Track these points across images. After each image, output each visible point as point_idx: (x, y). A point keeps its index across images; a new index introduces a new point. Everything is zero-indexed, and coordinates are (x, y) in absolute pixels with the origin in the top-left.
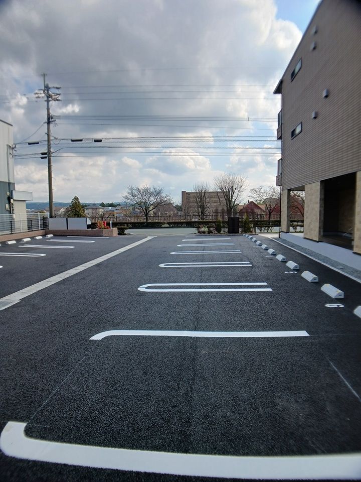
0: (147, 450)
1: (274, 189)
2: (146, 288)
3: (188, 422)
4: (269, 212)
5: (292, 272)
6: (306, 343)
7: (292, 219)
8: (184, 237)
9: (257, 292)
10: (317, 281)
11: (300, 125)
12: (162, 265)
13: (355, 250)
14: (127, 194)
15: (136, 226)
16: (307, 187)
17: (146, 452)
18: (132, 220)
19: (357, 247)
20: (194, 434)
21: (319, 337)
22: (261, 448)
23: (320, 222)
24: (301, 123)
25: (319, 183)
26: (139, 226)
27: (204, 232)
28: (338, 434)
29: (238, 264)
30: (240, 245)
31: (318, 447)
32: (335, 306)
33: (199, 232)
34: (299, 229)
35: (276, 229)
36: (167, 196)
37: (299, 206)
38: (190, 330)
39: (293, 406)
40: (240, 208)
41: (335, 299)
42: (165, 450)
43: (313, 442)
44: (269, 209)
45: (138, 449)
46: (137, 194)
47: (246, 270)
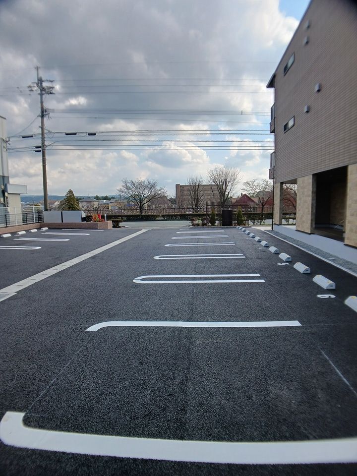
0: (144, 437)
1: (267, 182)
2: (142, 280)
3: (184, 410)
4: (262, 204)
5: (284, 264)
6: (298, 333)
7: (284, 212)
8: (178, 230)
9: (251, 283)
10: (309, 272)
11: (293, 119)
12: (157, 258)
13: (347, 242)
14: (122, 188)
15: (130, 218)
16: (299, 181)
17: (143, 439)
18: (127, 213)
19: (348, 239)
20: (190, 421)
21: (311, 327)
22: (255, 434)
23: (312, 215)
24: (294, 117)
25: (311, 176)
26: (134, 219)
27: (198, 225)
28: (329, 420)
29: (231, 256)
30: (234, 238)
31: (310, 433)
32: (327, 296)
33: (193, 225)
34: (291, 221)
35: (269, 221)
36: (161, 189)
37: (292, 199)
38: (184, 321)
39: (285, 394)
40: (234, 201)
41: (328, 290)
42: (162, 437)
43: (304, 428)
44: (262, 201)
45: (135, 437)
46: (132, 187)
47: (240, 262)
